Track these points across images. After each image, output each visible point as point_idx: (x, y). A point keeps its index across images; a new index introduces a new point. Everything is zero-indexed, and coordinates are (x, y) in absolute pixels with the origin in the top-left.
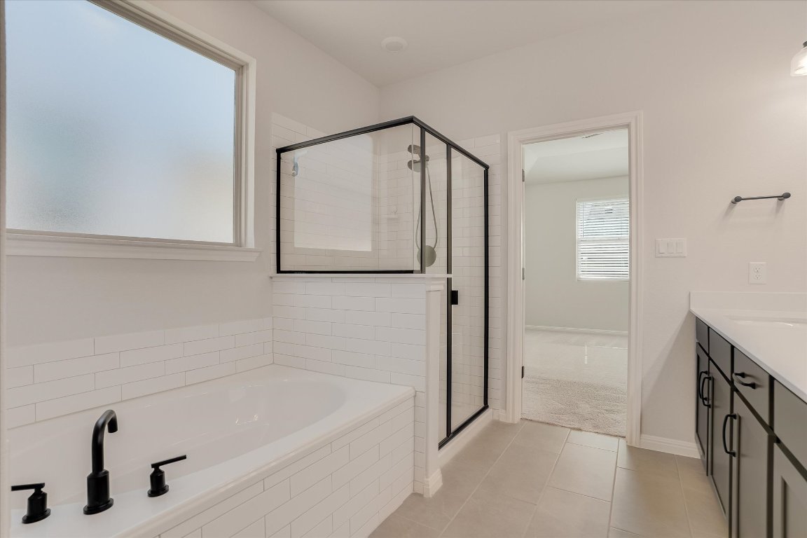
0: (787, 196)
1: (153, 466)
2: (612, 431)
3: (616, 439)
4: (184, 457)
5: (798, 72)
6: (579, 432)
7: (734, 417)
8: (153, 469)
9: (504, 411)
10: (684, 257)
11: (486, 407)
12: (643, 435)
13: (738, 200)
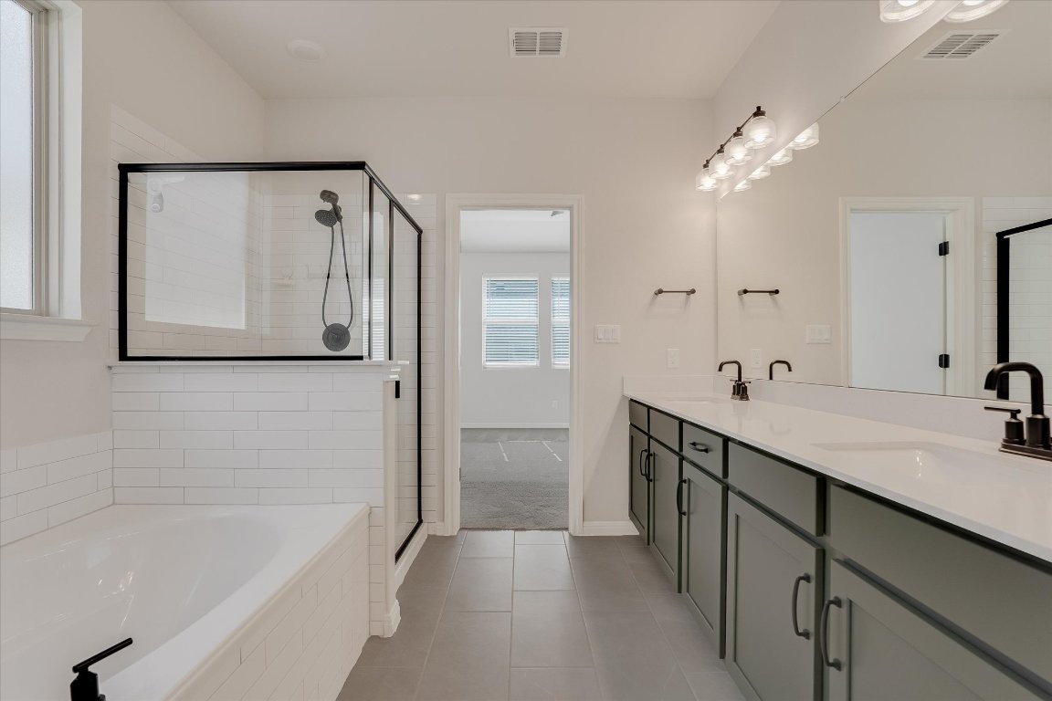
0: (693, 291)
1: (75, 669)
2: (555, 525)
3: (560, 533)
4: (128, 642)
5: (701, 188)
6: (523, 532)
7: (685, 481)
8: (77, 674)
9: (441, 523)
10: (617, 343)
11: (420, 522)
12: (586, 523)
13: (660, 292)
